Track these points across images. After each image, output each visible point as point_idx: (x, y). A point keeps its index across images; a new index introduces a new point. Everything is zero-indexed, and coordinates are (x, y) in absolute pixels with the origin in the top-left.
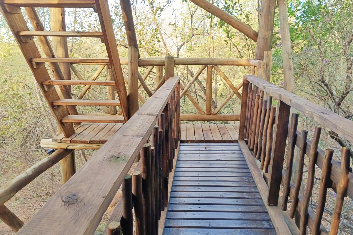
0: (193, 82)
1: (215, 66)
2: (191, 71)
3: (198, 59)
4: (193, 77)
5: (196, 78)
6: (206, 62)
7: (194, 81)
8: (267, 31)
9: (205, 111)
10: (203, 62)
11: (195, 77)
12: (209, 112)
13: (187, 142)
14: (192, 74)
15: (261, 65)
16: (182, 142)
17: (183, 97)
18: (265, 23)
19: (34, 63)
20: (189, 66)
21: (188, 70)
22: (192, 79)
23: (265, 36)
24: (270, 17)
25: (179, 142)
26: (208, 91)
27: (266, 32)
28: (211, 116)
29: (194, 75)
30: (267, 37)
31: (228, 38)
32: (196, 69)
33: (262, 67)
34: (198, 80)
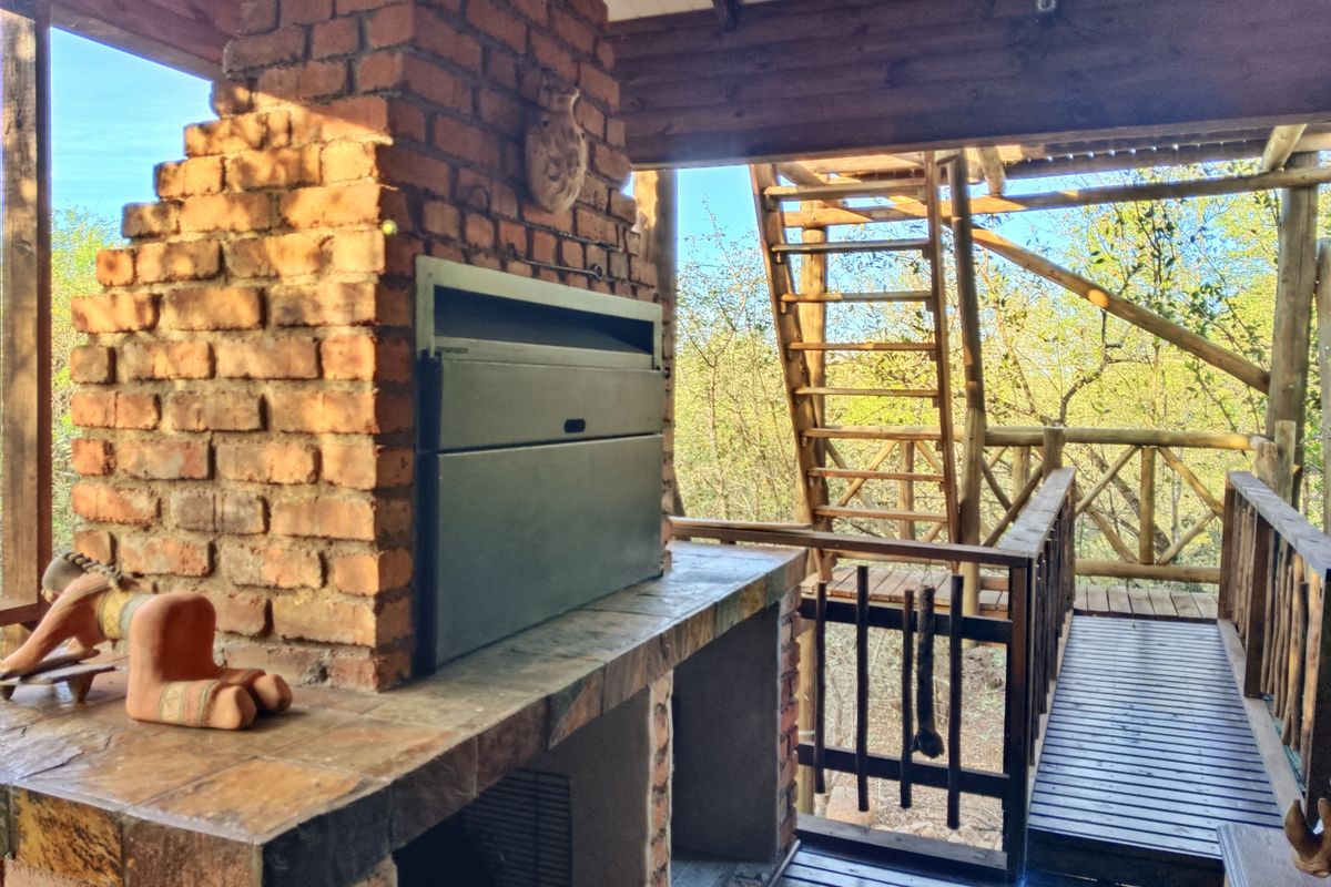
0: (1104, 485)
1: (1163, 449)
2: (1100, 455)
3: (1119, 431)
4: (1103, 472)
5: (1114, 477)
6: (1140, 438)
7: (1107, 482)
8: (1291, 373)
9: (1137, 556)
10: (1131, 437)
11: (1109, 472)
12: (1148, 559)
13: (1090, 613)
14: (1103, 466)
15: (1265, 451)
16: (1077, 612)
17: (1081, 515)
18: (1284, 356)
19: (805, 439)
20: (1096, 447)
21: (1093, 456)
22: (1102, 477)
23: (1288, 384)
24: (1297, 342)
25: (1069, 615)
26: (1144, 506)
27: (1288, 377)
28: (1154, 569)
29: (1107, 467)
30: (1291, 386)
31: (1198, 383)
32: (1113, 453)
33: (1266, 455)
34: (1119, 479)
